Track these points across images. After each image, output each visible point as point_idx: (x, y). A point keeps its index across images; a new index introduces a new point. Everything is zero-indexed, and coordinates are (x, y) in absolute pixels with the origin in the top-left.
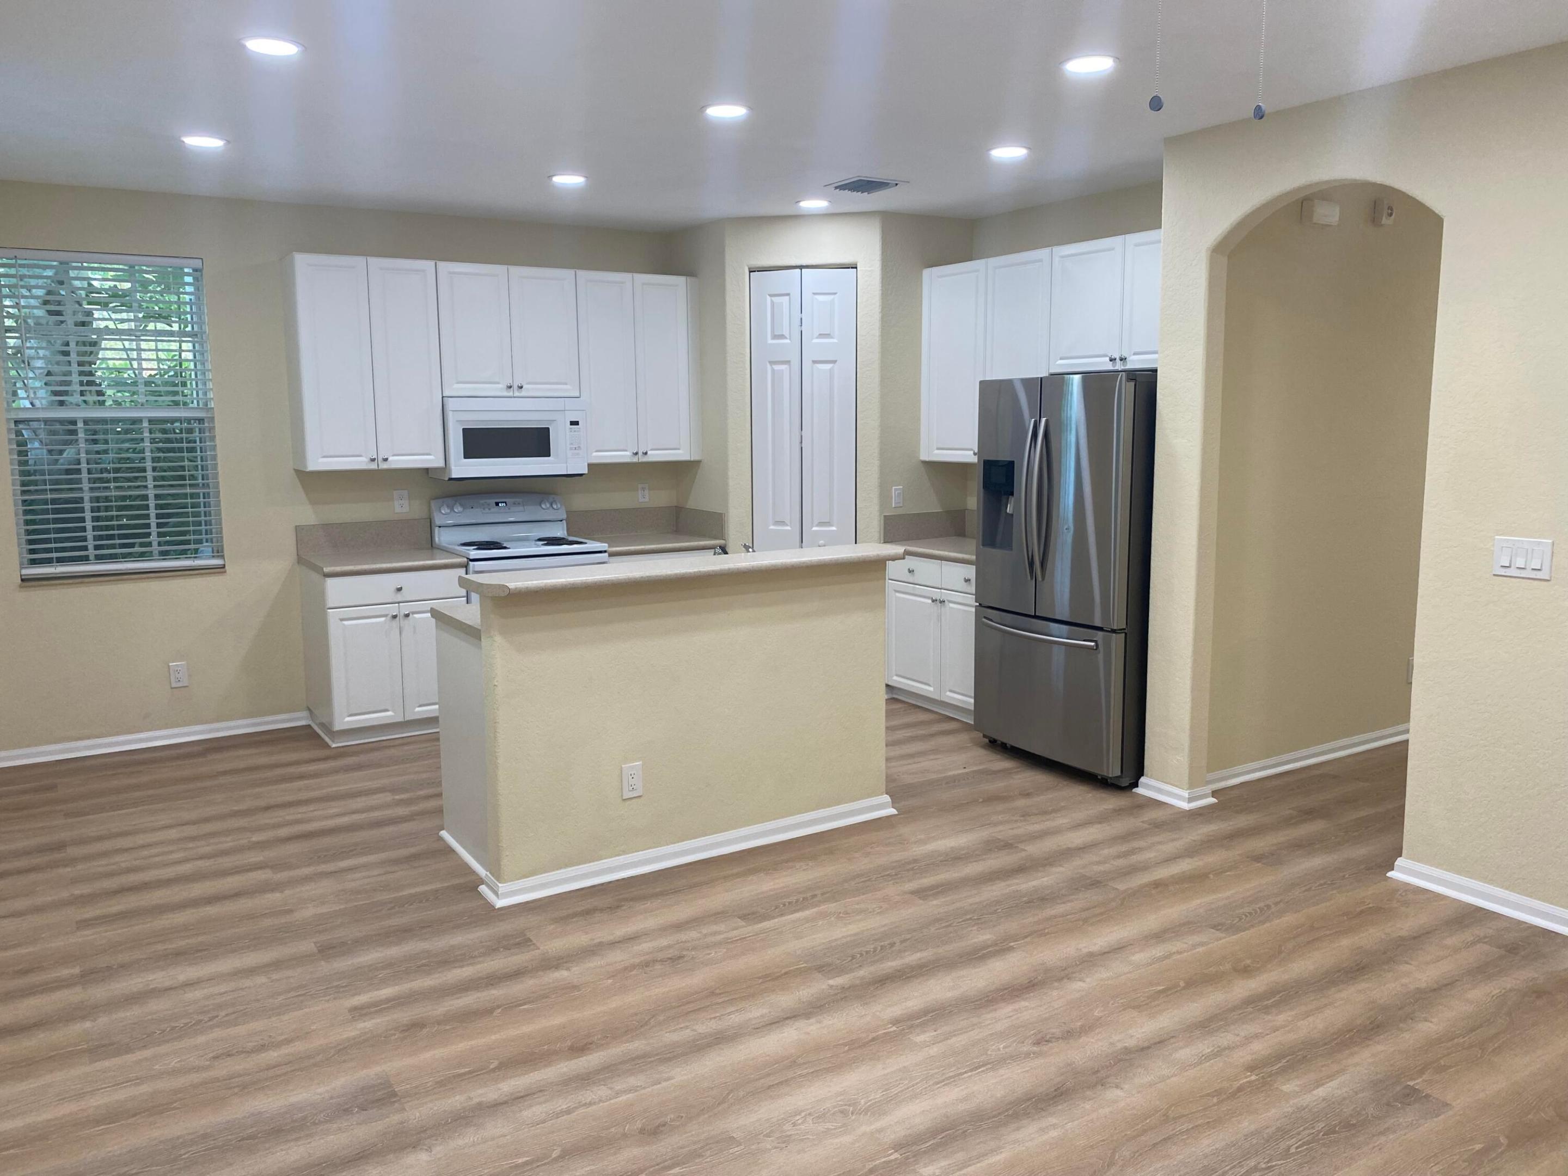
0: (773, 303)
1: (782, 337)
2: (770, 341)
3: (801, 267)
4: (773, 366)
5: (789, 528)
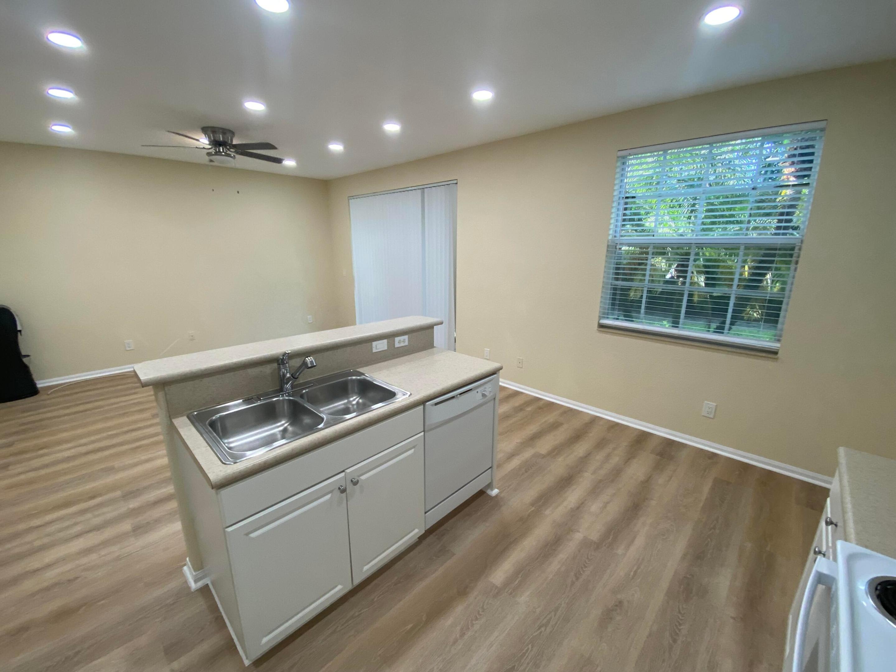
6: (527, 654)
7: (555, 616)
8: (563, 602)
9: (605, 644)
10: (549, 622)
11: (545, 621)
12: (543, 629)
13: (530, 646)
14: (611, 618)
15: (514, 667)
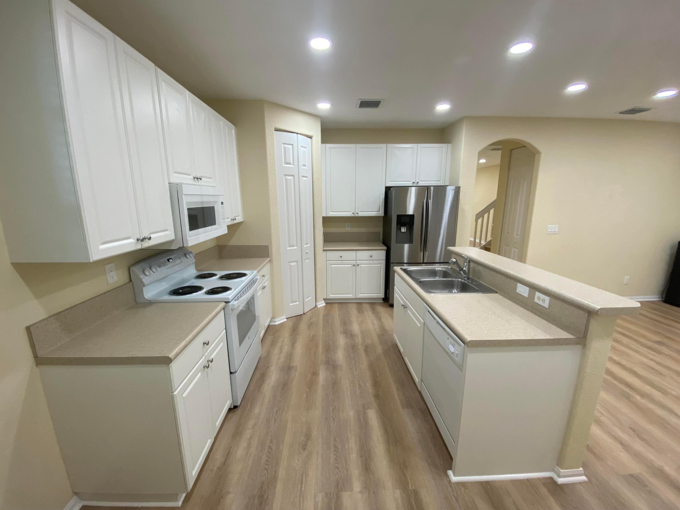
0: (285, 148)
1: (289, 163)
2: (284, 165)
3: (297, 133)
4: (286, 177)
5: (296, 248)
6: (332, 395)
7: (332, 416)
8: (333, 426)
9: (304, 421)
10: (333, 412)
11: (335, 411)
12: (333, 408)
13: (333, 398)
14: (306, 435)
15: (333, 389)
